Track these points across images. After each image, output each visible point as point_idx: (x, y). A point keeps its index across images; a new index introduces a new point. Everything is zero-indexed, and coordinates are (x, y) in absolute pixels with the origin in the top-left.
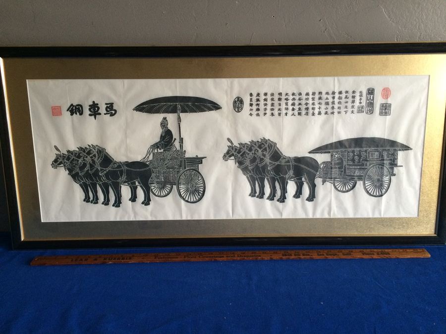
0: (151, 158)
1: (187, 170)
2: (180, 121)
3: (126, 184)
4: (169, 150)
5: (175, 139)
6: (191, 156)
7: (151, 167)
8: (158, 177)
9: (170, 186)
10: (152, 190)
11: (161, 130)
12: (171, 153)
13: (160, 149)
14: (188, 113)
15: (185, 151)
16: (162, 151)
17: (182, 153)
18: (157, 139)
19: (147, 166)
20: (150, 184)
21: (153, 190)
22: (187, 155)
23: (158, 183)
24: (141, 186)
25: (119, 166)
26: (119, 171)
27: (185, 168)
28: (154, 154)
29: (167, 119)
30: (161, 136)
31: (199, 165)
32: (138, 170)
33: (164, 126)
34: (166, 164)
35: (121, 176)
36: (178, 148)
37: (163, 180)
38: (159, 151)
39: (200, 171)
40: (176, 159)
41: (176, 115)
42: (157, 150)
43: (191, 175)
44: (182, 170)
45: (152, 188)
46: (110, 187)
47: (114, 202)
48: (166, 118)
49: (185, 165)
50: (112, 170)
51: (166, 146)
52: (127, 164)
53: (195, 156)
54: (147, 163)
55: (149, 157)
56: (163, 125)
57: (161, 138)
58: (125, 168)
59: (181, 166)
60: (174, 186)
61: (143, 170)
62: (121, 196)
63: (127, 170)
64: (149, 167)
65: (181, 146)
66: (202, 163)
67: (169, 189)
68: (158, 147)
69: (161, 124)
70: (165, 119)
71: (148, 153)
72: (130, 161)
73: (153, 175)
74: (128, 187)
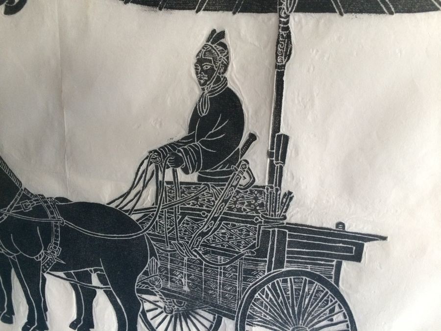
0: (148, 198)
1: (289, 273)
2: (288, 56)
3: (61, 274)
4: (222, 179)
5: (253, 137)
6: (312, 220)
7: (146, 232)
8: (168, 275)
9: (211, 317)
10: (144, 314)
11: (197, 91)
12: (227, 191)
13: (186, 171)
14: (334, 17)
15: (289, 196)
16: (193, 177)
17: (274, 198)
18: (178, 130)
19: (133, 226)
20: (141, 291)
21: (150, 315)
22: (295, 215)
23: (167, 294)
24: (108, 293)
25: (39, 211)
26: (39, 223)
27: (280, 263)
28: (160, 185)
29: (228, 40)
30: (195, 116)
31: (345, 264)
32: (100, 235)
33: (210, 72)
34: (203, 234)
35: (47, 243)
36: (261, 177)
37: (186, 288)
38: (182, 177)
39: (342, 287)
40: (247, 220)
41: (270, 20)
42: (174, 172)
43: (299, 295)
44: (264, 270)
45: (147, 306)
46: (13, 271)
47: (25, 320)
48: (222, 34)
49: (281, 251)
50: (19, 216)
51: (210, 160)
52: (66, 207)
53: (331, 224)
54: (135, 217)
55: (139, 194)
56: (207, 66)
57: (192, 127)
58: (57, 219)
59: (261, 253)
60: (225, 320)
61: (116, 237)
62: (46, 309)
63: (65, 229)
64: (140, 234)
65: (275, 173)
66: (358, 258)
67: (208, 324)
68: (177, 162)
69: (200, 61)
70: (217, 37)
71: (140, 178)
72: (74, 199)
73: (152, 263)
74: (67, 284)
